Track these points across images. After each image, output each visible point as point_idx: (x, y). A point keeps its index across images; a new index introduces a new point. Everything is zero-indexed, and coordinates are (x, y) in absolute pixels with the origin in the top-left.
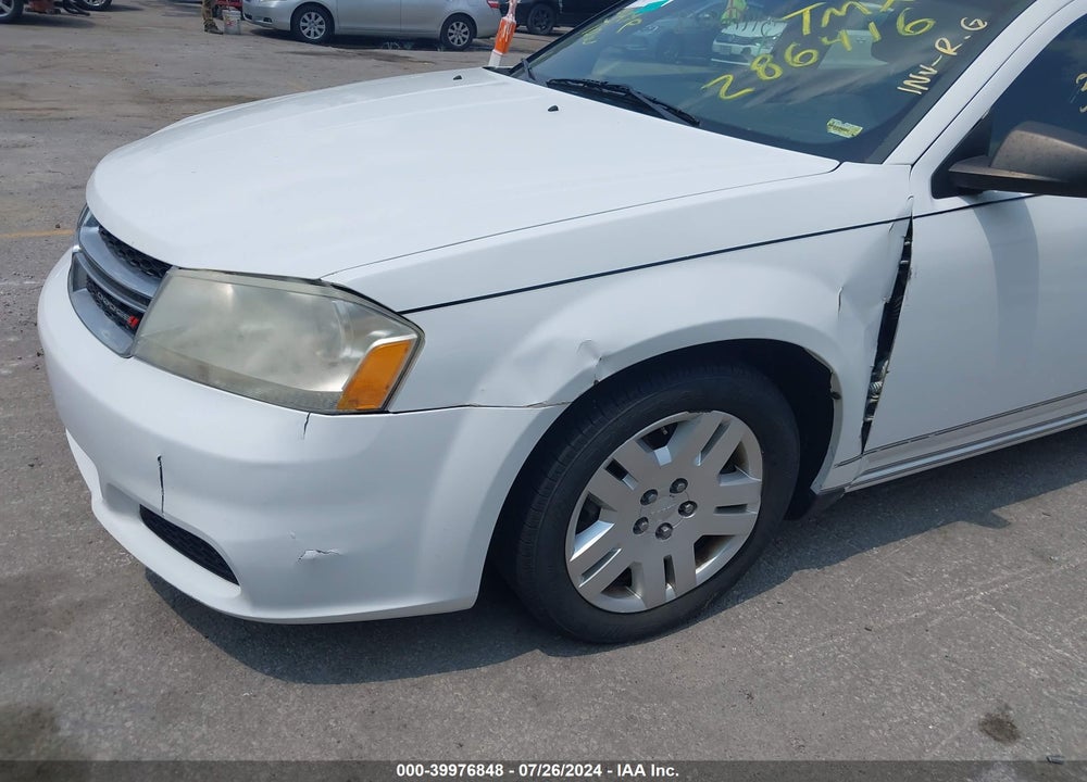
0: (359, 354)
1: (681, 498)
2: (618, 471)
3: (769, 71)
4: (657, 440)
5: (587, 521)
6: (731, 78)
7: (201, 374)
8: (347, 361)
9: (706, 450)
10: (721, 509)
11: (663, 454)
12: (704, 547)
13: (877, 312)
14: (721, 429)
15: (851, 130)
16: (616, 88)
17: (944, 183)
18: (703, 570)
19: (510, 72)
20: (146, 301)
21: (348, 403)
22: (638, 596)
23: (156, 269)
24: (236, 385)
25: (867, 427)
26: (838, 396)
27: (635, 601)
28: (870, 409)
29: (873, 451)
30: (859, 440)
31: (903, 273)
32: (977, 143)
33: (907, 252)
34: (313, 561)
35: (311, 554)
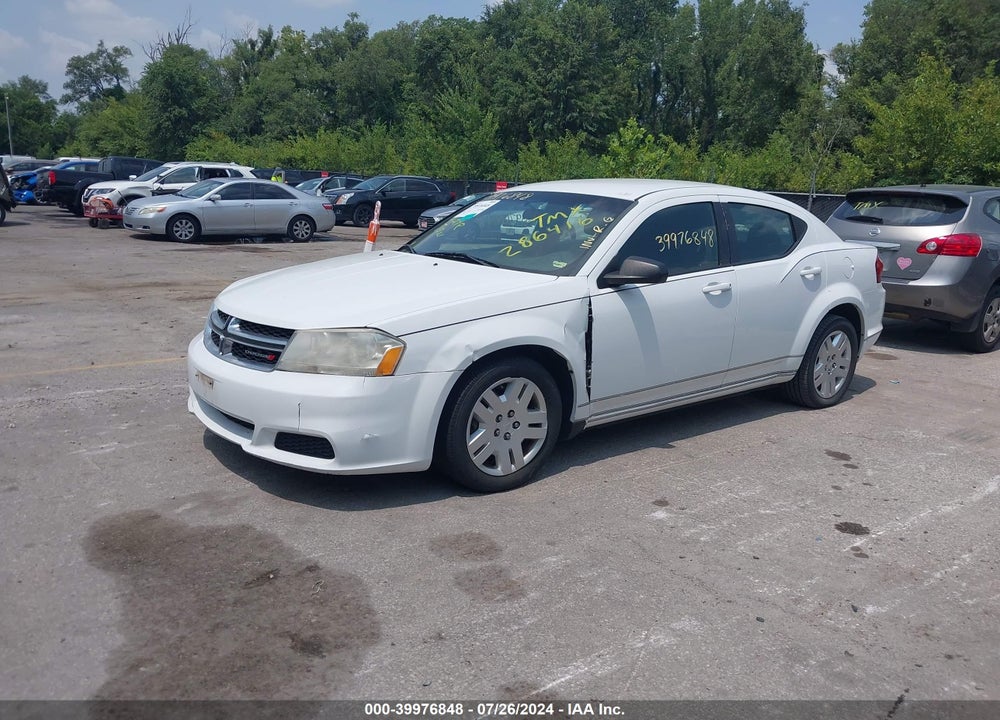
0: (381, 356)
1: (513, 420)
2: (485, 404)
3: (527, 244)
4: (499, 391)
5: (474, 430)
6: (511, 248)
7: (314, 370)
8: (375, 359)
9: (520, 397)
10: (531, 425)
11: (503, 398)
12: (527, 445)
13: (583, 335)
14: (525, 386)
15: (563, 265)
16: (460, 255)
17: (602, 282)
18: (528, 457)
19: (399, 250)
20: (283, 347)
21: (380, 372)
22: (499, 469)
23: (287, 334)
24: (330, 371)
25: (589, 390)
26: (572, 372)
27: (499, 471)
28: (589, 382)
29: (595, 401)
30: (587, 394)
31: (590, 319)
32: (614, 266)
33: (590, 311)
34: (367, 439)
35: (367, 436)
